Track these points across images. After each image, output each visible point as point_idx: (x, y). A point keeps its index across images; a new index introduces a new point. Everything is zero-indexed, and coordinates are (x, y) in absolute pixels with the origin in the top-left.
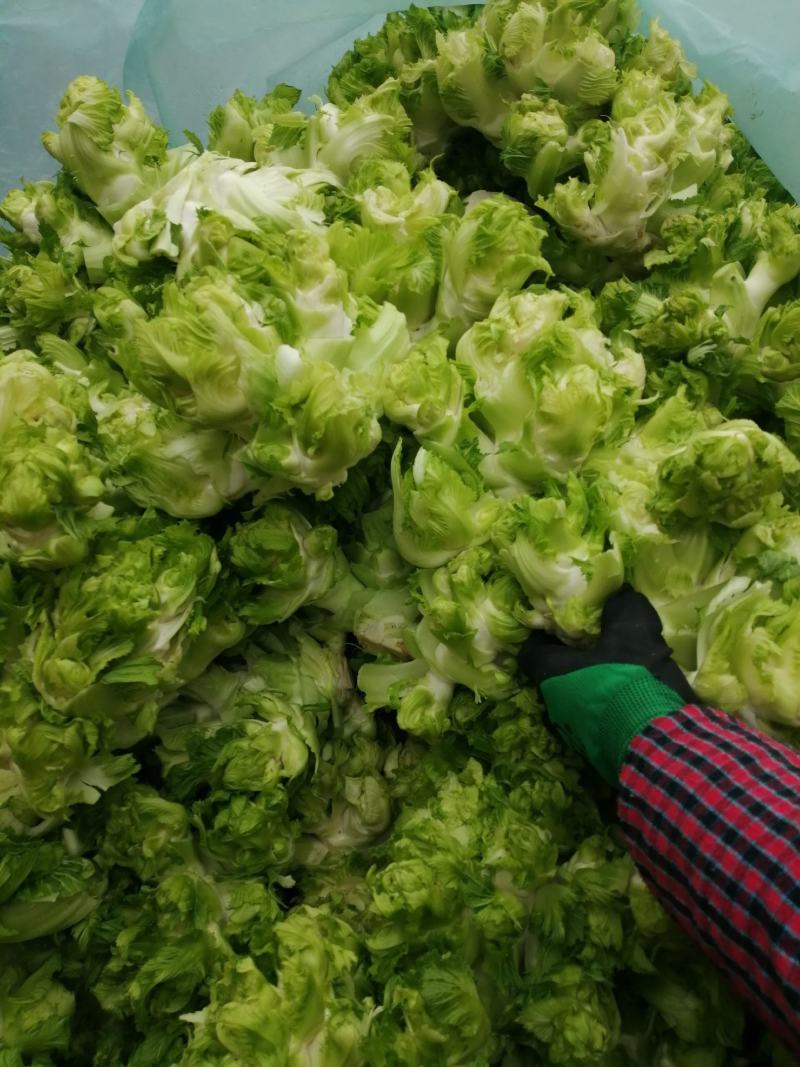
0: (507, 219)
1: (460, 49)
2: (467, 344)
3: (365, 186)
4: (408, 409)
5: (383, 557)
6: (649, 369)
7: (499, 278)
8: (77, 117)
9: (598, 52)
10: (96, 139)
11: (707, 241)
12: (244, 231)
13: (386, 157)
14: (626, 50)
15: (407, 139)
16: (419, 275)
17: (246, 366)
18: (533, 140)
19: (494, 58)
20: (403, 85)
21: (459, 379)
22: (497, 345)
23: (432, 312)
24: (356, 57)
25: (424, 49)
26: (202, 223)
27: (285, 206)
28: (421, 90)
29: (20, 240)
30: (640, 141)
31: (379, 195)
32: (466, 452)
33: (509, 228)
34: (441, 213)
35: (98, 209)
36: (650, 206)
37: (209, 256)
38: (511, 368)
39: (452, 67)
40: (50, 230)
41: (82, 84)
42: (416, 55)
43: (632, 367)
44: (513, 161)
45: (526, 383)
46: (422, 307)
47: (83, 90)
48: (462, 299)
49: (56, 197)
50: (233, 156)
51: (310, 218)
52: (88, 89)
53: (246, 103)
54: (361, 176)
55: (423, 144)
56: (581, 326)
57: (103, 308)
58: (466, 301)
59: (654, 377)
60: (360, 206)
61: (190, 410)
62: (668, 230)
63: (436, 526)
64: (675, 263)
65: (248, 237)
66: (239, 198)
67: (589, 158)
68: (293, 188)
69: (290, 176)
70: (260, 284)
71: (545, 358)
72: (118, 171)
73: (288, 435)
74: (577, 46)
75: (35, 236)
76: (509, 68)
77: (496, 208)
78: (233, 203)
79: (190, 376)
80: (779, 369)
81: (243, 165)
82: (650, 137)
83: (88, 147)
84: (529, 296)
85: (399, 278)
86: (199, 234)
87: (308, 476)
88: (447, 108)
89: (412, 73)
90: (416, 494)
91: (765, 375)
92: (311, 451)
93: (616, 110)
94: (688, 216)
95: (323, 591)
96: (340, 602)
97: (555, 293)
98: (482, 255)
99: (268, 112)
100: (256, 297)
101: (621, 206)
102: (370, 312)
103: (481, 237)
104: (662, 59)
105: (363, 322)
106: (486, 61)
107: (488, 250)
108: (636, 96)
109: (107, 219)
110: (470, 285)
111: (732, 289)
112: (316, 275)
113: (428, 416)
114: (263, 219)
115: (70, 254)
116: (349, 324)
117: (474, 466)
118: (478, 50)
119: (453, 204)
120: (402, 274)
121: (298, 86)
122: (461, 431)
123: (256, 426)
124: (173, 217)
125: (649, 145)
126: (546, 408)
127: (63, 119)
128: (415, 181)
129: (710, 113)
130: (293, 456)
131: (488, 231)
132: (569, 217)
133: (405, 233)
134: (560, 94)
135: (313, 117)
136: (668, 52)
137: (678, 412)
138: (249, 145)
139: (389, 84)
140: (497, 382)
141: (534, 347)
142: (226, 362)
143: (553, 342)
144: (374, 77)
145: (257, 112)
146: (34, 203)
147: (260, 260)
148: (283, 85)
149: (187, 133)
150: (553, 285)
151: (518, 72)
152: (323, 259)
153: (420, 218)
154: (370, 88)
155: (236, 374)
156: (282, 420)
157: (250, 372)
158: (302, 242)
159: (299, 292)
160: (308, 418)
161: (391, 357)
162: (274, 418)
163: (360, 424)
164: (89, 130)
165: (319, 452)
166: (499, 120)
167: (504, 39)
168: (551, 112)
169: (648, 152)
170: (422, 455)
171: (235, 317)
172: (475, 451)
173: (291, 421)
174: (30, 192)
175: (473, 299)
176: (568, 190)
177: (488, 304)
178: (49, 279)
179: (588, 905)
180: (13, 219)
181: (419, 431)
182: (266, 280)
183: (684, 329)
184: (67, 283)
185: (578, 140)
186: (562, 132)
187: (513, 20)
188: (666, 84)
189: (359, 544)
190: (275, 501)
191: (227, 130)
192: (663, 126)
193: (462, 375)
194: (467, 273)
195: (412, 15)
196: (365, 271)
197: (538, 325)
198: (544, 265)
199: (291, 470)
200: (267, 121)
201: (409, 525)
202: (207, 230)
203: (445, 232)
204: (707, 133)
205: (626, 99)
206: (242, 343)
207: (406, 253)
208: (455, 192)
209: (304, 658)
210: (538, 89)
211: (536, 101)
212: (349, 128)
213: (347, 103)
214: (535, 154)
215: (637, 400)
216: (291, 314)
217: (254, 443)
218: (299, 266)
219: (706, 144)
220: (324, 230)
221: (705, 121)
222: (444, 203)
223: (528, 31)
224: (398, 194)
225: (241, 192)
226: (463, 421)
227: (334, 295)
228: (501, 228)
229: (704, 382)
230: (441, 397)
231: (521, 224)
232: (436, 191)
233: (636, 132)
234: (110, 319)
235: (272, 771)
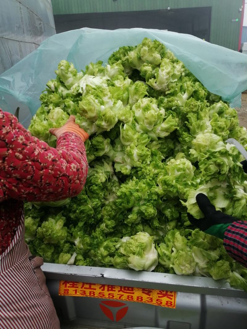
0: (140, 85)
1: (132, 55)
2: (134, 107)
3: (115, 80)
4: (123, 118)
5: (119, 146)
6: (165, 111)
7: (139, 96)
8: (62, 68)
9: (158, 56)
10: (66, 72)
11: (176, 89)
12: (94, 88)
13: (119, 75)
14: (163, 55)
15: (123, 71)
16: (125, 95)
17: (96, 109)
18: (146, 71)
19: (139, 56)
20: (122, 61)
21: (132, 113)
22: (139, 107)
23: (128, 103)
24: (114, 55)
25: (126, 54)
26: (86, 87)
27: (100, 83)
28: (126, 62)
29: (50, 90)
30: (164, 71)
31: (118, 82)
32: (133, 125)
33: (141, 87)
34: (129, 85)
35: (65, 85)
36: (167, 83)
37: (88, 92)
38: (141, 110)
39: (131, 58)
40: (56, 88)
41: (63, 62)
42: (125, 55)
43: (163, 111)
44: (142, 75)
45: (143, 113)
46: (126, 102)
47: (63, 63)
48: (133, 100)
49: (58, 82)
50: (91, 75)
51: (105, 86)
52: (64, 62)
53: (93, 64)
54: (115, 78)
55: (127, 72)
56: (153, 104)
57: (67, 103)
58: (134, 100)
59: (166, 113)
60: (114, 83)
61: (87, 116)
62: (170, 87)
63: (128, 137)
64: (171, 93)
65: (94, 89)
66: (92, 82)
67: (156, 74)
68: (102, 80)
69: (101, 78)
70: (97, 96)
71: (147, 109)
72: (69, 77)
73: (103, 120)
74: (153, 54)
75: (53, 89)
76: (142, 58)
77: (138, 84)
78: (91, 83)
79: (87, 110)
80: (188, 111)
81: (93, 77)
82: (166, 71)
83: (64, 73)
84: (144, 99)
85: (121, 96)
86: (86, 89)
87: (106, 127)
88: (131, 65)
89: (124, 59)
90: (124, 132)
91: (186, 112)
92: (106, 122)
93: (161, 66)
94: (174, 85)
95: (108, 151)
96: (111, 154)
97: (149, 98)
98: (136, 92)
99: (97, 66)
100: (97, 99)
101: (161, 83)
102: (116, 102)
103: (136, 89)
104: (170, 56)
105: (115, 103)
106: (137, 57)
107: (137, 91)
108: (164, 63)
109: (67, 87)
110: (134, 97)
111: (181, 97)
112: (107, 95)
113: (126, 119)
114: (97, 86)
115: (60, 93)
116: (112, 103)
117: (135, 128)
118: (136, 55)
119: (132, 83)
120: (122, 95)
121: (102, 61)
122: (132, 122)
123: (97, 119)
124: (81, 86)
125: (166, 72)
126: (146, 117)
127: (59, 68)
128: (125, 79)
129: (179, 66)
130: (103, 123)
131: (137, 88)
132: (152, 85)
133: (122, 88)
134: (151, 63)
135: (106, 67)
136: (171, 55)
137: (170, 119)
138: (93, 72)
139: (120, 61)
140: (138, 113)
141: (145, 107)
142: (93, 108)
143: (147, 106)
144: (117, 60)
145: (95, 66)
146: (53, 83)
147: (97, 93)
148: (100, 61)
149: (81, 70)
150: (149, 97)
151: (144, 59)
152: (108, 92)
153: (125, 85)
154: (116, 62)
155: (94, 110)
156: (102, 117)
157: (97, 110)
158: (104, 89)
159: (104, 98)
160: (106, 117)
161: (120, 109)
162: (100, 117)
163: (114, 118)
164: (64, 70)
165: (108, 122)
166: (140, 68)
167: (141, 53)
168: (149, 66)
169: (165, 73)
170: (125, 125)
171: (94, 101)
172: (135, 125)
173: (103, 117)
174: (53, 81)
175: (135, 100)
176: (152, 80)
177: (137, 101)
178: (57, 98)
179: (152, 194)
180: (49, 86)
181: (125, 122)
182: (98, 96)
183: (171, 104)
184: (59, 98)
185: (154, 71)
186: (151, 70)
187: (142, 49)
188: (171, 61)
189: (115, 145)
190: (100, 134)
191: (89, 70)
192: (168, 69)
193: (133, 113)
194: (134, 95)
195: (124, 48)
196: (115, 95)
197: (145, 103)
198: (147, 94)
199: (103, 126)
200: (97, 68)
201: (123, 137)
202: (87, 88)
203: (130, 88)
204: (178, 69)
205: (163, 64)
206: (95, 105)
207: (122, 92)
208: (132, 81)
209: (105, 165)
210: (147, 62)
211: (147, 64)
212: (112, 69)
213: (112, 65)
214: (146, 74)
215: (163, 117)
216: (103, 101)
217: (97, 121)
218: (104, 93)
219: (178, 71)
220: (107, 88)
221: (178, 67)
222: (130, 83)
223: (145, 52)
224: (121, 81)
225: (93, 82)
226: (133, 120)
227: (110, 98)
228: (139, 87)
229: (175, 113)
230: (129, 116)
231: (143, 86)
232: (129, 81)
233: (163, 70)
234: (68, 104)
235: (99, 181)
